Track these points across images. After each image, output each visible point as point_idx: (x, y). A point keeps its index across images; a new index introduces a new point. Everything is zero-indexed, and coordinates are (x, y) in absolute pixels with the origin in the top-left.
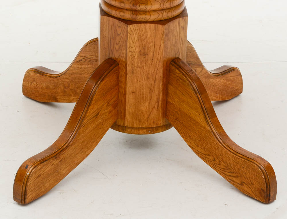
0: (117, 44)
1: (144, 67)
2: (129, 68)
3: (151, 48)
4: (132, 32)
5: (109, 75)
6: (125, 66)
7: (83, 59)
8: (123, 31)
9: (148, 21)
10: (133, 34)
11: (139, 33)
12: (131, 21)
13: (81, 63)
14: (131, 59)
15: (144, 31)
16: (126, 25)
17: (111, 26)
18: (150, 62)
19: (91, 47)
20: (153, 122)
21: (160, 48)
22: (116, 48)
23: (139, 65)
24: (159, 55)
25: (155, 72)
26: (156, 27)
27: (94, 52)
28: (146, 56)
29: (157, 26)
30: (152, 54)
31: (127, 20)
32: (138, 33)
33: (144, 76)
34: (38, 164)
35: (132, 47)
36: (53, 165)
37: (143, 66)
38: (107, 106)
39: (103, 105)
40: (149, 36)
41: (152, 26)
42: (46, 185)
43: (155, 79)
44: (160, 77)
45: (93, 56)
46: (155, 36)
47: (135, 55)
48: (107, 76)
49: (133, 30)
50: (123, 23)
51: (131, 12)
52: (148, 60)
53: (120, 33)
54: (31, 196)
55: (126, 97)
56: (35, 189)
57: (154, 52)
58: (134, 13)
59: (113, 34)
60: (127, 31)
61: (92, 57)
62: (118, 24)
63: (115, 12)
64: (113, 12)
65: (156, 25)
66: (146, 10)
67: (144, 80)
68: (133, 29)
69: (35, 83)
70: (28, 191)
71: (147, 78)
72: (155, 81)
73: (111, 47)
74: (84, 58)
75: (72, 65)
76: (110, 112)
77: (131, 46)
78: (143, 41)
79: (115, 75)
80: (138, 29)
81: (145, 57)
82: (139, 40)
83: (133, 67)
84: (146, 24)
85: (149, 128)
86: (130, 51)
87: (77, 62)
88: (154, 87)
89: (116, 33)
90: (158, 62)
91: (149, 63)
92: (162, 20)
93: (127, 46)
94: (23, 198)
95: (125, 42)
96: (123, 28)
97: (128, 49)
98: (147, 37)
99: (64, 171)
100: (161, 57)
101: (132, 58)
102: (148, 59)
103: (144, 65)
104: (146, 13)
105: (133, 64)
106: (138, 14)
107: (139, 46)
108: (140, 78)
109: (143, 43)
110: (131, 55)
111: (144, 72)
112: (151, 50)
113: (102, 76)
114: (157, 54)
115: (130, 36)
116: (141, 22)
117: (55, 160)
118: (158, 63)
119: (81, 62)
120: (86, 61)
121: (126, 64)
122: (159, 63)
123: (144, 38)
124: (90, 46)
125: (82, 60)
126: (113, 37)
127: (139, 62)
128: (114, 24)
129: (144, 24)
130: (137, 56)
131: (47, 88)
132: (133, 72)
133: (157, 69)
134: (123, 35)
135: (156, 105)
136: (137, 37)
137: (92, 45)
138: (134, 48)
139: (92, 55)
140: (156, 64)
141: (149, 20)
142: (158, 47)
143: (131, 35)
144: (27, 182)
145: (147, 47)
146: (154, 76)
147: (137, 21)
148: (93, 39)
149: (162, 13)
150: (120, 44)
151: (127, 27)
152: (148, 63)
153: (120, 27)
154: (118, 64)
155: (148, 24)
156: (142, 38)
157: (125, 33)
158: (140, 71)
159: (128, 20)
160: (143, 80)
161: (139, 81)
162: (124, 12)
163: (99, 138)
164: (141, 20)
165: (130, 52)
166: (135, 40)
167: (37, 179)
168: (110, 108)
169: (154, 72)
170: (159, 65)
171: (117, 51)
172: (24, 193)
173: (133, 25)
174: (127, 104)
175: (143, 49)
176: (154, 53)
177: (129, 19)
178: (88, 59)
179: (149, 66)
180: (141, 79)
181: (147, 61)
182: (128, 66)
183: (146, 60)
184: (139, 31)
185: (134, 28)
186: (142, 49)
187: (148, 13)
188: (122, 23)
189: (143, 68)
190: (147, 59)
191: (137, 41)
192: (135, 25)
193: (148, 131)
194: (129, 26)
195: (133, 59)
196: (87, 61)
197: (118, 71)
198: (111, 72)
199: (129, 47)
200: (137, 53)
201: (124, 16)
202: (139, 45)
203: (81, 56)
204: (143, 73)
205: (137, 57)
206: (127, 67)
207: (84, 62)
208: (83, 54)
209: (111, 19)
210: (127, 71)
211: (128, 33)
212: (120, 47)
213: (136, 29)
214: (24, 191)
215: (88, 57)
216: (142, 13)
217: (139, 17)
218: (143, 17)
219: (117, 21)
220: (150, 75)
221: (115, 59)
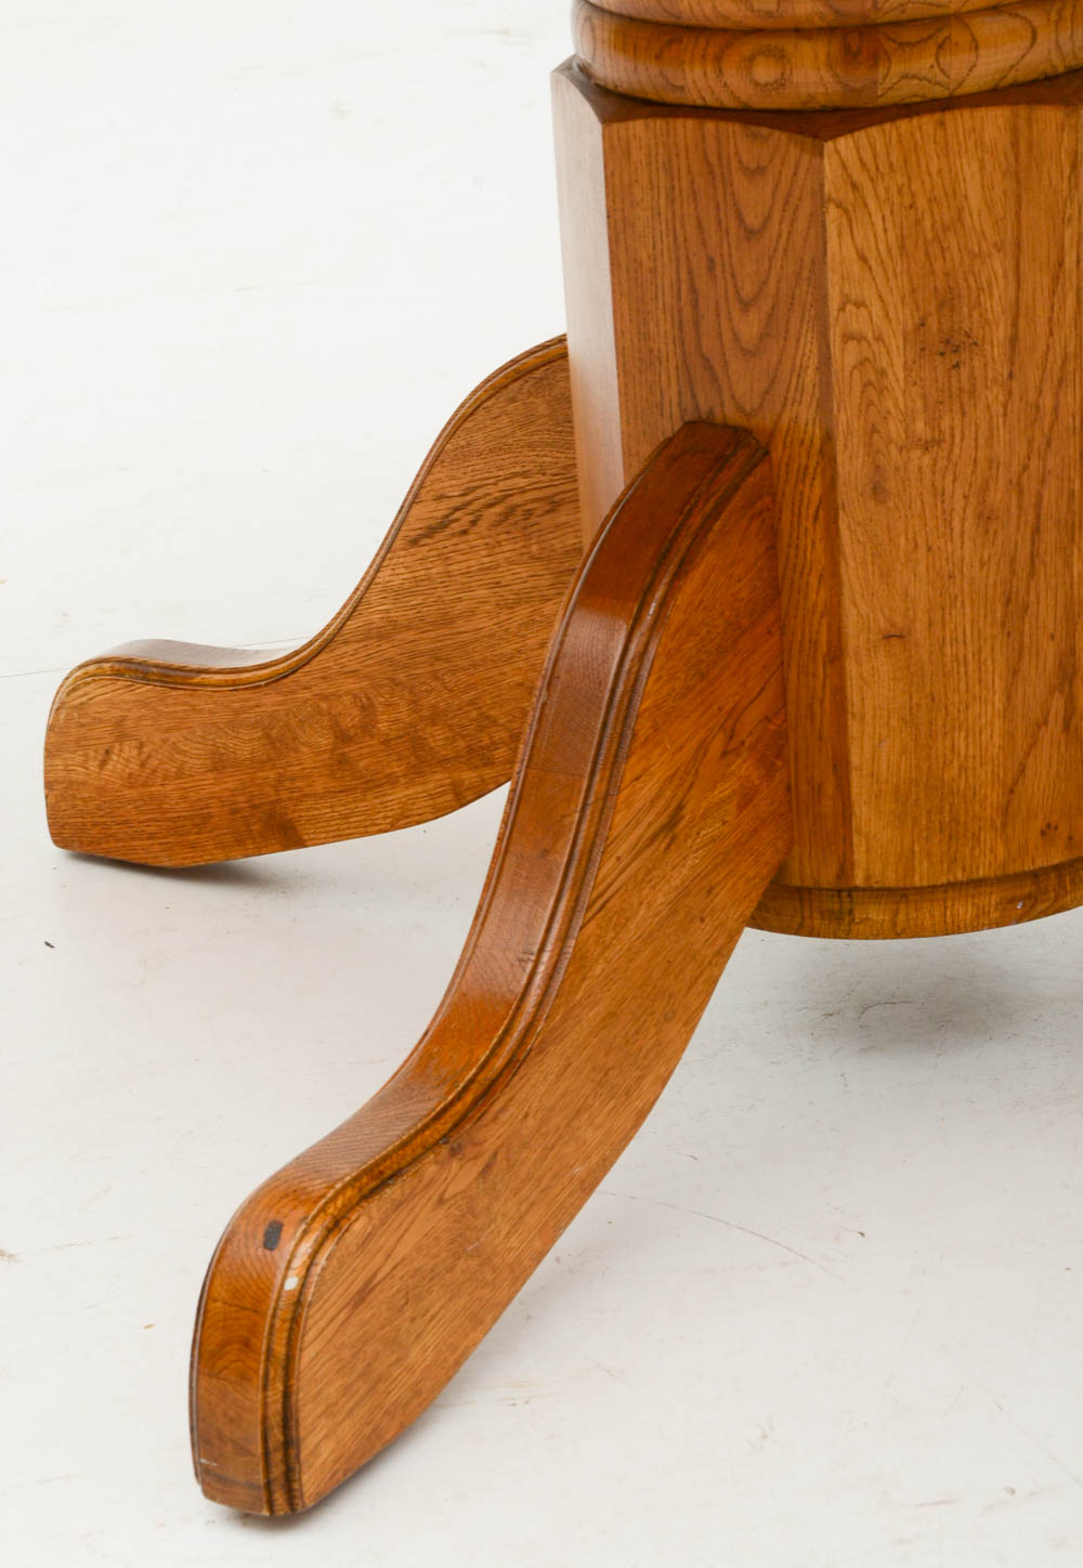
0: (746, 306)
1: (952, 444)
2: (851, 465)
3: (991, 296)
4: (854, 186)
5: (718, 525)
6: (821, 451)
7: (458, 515)
8: (789, 195)
9: (960, 91)
10: (866, 205)
11: (905, 189)
12: (836, 110)
13: (440, 545)
14: (857, 388)
15: (940, 171)
16: (809, 140)
17: (692, 182)
18: (995, 395)
19: (505, 420)
20: (1043, 833)
21: (1056, 279)
22: (736, 338)
23: (920, 426)
24: (1051, 334)
25: (1034, 463)
26: (1022, 123)
27: (531, 447)
28: (965, 356)
29: (1029, 120)
30: (1001, 333)
31: (811, 105)
32: (900, 191)
33: (959, 505)
34: (349, 1209)
35: (858, 305)
36: (441, 1201)
37: (948, 437)
38: (724, 754)
39: (703, 748)
40: (975, 199)
41: (993, 122)
42: (415, 1352)
43: (1038, 516)
44: (1072, 495)
45: (524, 475)
46: (1019, 196)
47: (884, 363)
48: (711, 537)
49: (861, 178)
50: (779, 138)
51: (836, 48)
52: (979, 383)
53: (767, 219)
54: (327, 1451)
55: (842, 675)
56: (346, 1389)
57: (1017, 316)
58: (854, 41)
59: (713, 238)
60: (822, 186)
61: (521, 482)
62: (745, 158)
63: (711, 75)
64: (698, 80)
65: (1023, 110)
66: (940, 11)
67: (962, 533)
68: (864, 165)
69: (129, 750)
70: (308, 1415)
71: (979, 516)
72: (1037, 530)
73: (704, 341)
74: (457, 509)
75: (378, 571)
76: (746, 799)
77: (854, 294)
78: (935, 250)
79: (756, 523)
80: (894, 158)
81: (957, 366)
82: (909, 243)
83: (878, 452)
84: (948, 116)
85: (1017, 878)
86: (848, 337)
87: (414, 542)
88: (1032, 574)
89: (733, 224)
90: (1047, 387)
91: (988, 407)
92: (1050, 72)
93: (823, 299)
94: (277, 1471)
95: (805, 274)
96: (788, 171)
97: (837, 319)
98: (960, 211)
99: (514, 1242)
100: (1071, 349)
101: (870, 383)
102: (978, 372)
103: (952, 428)
104: (946, 33)
105: (874, 430)
106: (888, 45)
107: (913, 291)
108: (931, 523)
109: (938, 266)
110: (862, 363)
111: (954, 481)
112: (998, 309)
113: (674, 538)
114: (1042, 330)
115: (844, 220)
116: (907, 106)
117: (455, 1165)
118: (1047, 401)
119: (438, 537)
120: (474, 523)
121: (828, 437)
122: (1056, 395)
123: (938, 225)
124: (496, 412)
125: (444, 524)
126: (711, 260)
127: (919, 404)
128: (714, 161)
129: (937, 116)
130: (899, 362)
131: (219, 763)
132: (878, 491)
133: (1049, 444)
134: (785, 228)
135: (1058, 704)
136: (889, 226)
137: (513, 400)
138: (876, 309)
139: (518, 469)
140: (1038, 407)
141: (970, 86)
142: (1046, 280)
143: (846, 211)
144: (290, 1343)
145: (964, 292)
146: (1029, 500)
147: (881, 101)
148: (513, 362)
149: (1054, 17)
150: (766, 303)
151: (818, 160)
152: (982, 405)
153: (759, 171)
154: (767, 453)
155: (966, 113)
156: (927, 223)
157: (806, 208)
158: (927, 470)
159: (814, 111)
160: (957, 530)
161: (929, 549)
162: (781, 57)
163: (699, 986)
164: (907, 91)
165: (852, 345)
166: (882, 248)
167: (355, 1320)
168: (743, 768)
169: (1026, 468)
170: (1056, 408)
171: (749, 354)
172: (277, 1435)
173: (861, 135)
174: (854, 727)
175: (941, 305)
176: (1015, 325)
177: (822, 101)
178: (491, 505)
179: (991, 429)
180: (941, 529)
181: (973, 392)
182: (840, 447)
183: (966, 386)
184: (900, 179)
185: (867, 156)
186: (933, 308)
187: (957, 34)
188: (777, 133)
189: (946, 446)
190: (972, 377)
191: (895, 252)
192: (874, 131)
193: (1013, 901)
194: (829, 146)
195: (872, 393)
196: (483, 525)
197: (767, 500)
198: (729, 508)
199: (842, 309)
200: (896, 343)
201: (781, 83)
202: (911, 280)
203: (441, 497)
204: (949, 488)
205: (901, 376)
206: (834, 460)
207: (465, 532)
208: (453, 478)
209: (685, 128)
210: (840, 483)
211: (830, 200)
212: (770, 317)
213: (882, 158)
214: (275, 1420)
215: (491, 489)
216: (911, 35)
217: (897, 68)
218: (923, 64)
219: (733, 129)
220: (997, 495)
221: (734, 418)
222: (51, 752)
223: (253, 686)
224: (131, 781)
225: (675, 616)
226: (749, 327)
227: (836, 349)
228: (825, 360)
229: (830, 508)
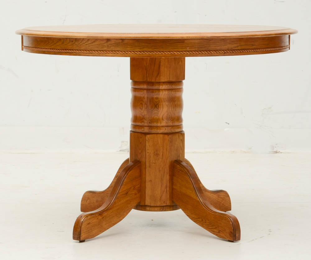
1: (157, 164)
2: (147, 165)
3: (161, 151)
6: (145, 163)
8: (143, 140)
10: (150, 141)
11: (153, 140)
14: (148, 157)
15: (156, 139)
16: (145, 135)
17: (136, 138)
18: (161, 160)
20: (164, 202)
21: (167, 150)
23: (154, 161)
25: (164, 166)
26: (164, 136)
30: (161, 154)
33: (157, 169)
34: (88, 216)
35: (149, 150)
36: (98, 219)
38: (133, 189)
39: (130, 188)
40: (160, 142)
41: (161, 136)
42: (93, 232)
43: (164, 171)
44: (168, 170)
46: (163, 142)
50: (143, 135)
51: (148, 128)
55: (145, 184)
56: (86, 231)
57: (163, 153)
58: (150, 127)
60: (146, 139)
62: (140, 136)
63: (138, 130)
68: (150, 138)
69: (89, 200)
70: (82, 232)
71: (159, 171)
72: (164, 173)
73: (137, 153)
76: (136, 194)
80: (152, 137)
81: (157, 156)
82: (153, 145)
83: (150, 163)
85: (161, 206)
86: (148, 152)
88: (164, 176)
89: (139, 142)
92: (167, 133)
93: (146, 149)
94: (79, 236)
95: (144, 147)
98: (158, 143)
99: (105, 226)
102: (159, 157)
103: (157, 162)
105: (150, 161)
106: (153, 128)
107: (154, 149)
108: (154, 171)
109: (156, 147)
110: (149, 155)
111: (157, 167)
114: (165, 154)
117: (99, 216)
121: (146, 161)
123: (156, 144)
126: (137, 145)
127: (154, 159)
129: (157, 135)
130: (152, 155)
131: (97, 201)
132: (150, 167)
133: (166, 165)
134: (143, 143)
135: (165, 190)
136: (152, 143)
140: (165, 161)
141: (159, 133)
143: (148, 141)
144: (81, 225)
145: (158, 150)
147: (152, 133)
149: (168, 128)
150: (141, 149)
153: (141, 138)
154: (141, 163)
155: (159, 135)
157: (145, 141)
158: (154, 166)
160: (157, 172)
161: (154, 173)
162: (144, 128)
164: (154, 132)
165: (148, 153)
166: (151, 145)
167: (88, 226)
168: (135, 191)
171: (140, 154)
172: (79, 233)
174: (146, 189)
177: (147, 132)
179: (160, 163)
181: (159, 159)
186: (155, 151)
187: (158, 128)
192: (151, 135)
193: (161, 209)
194: (147, 136)
195: (150, 158)
201: (144, 130)
205: (152, 157)
209: (136, 134)
216: (155, 127)
217: (153, 130)
218: (156, 130)
219: (140, 134)
220: (161, 169)
221: (138, 160)
222: (82, 201)
223: (101, 193)
224: (89, 204)
225: (129, 174)
226: (140, 151)
227: (147, 153)
228: (146, 155)
229: (145, 168)
